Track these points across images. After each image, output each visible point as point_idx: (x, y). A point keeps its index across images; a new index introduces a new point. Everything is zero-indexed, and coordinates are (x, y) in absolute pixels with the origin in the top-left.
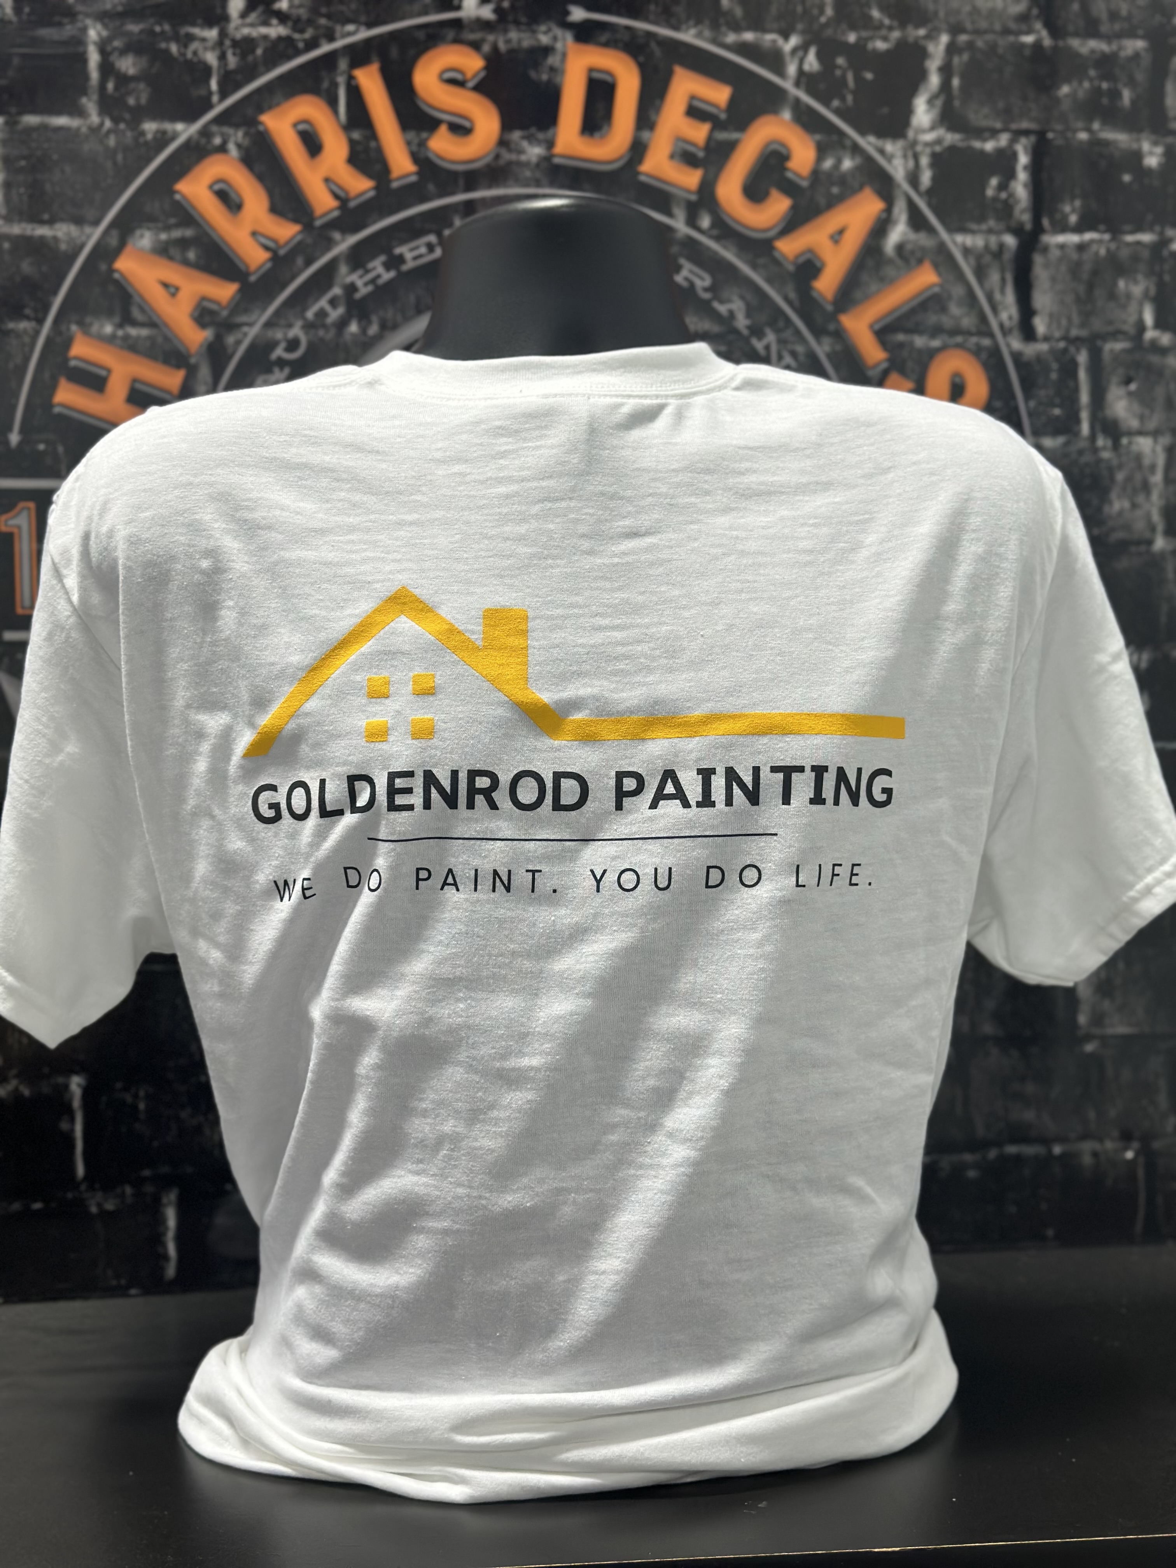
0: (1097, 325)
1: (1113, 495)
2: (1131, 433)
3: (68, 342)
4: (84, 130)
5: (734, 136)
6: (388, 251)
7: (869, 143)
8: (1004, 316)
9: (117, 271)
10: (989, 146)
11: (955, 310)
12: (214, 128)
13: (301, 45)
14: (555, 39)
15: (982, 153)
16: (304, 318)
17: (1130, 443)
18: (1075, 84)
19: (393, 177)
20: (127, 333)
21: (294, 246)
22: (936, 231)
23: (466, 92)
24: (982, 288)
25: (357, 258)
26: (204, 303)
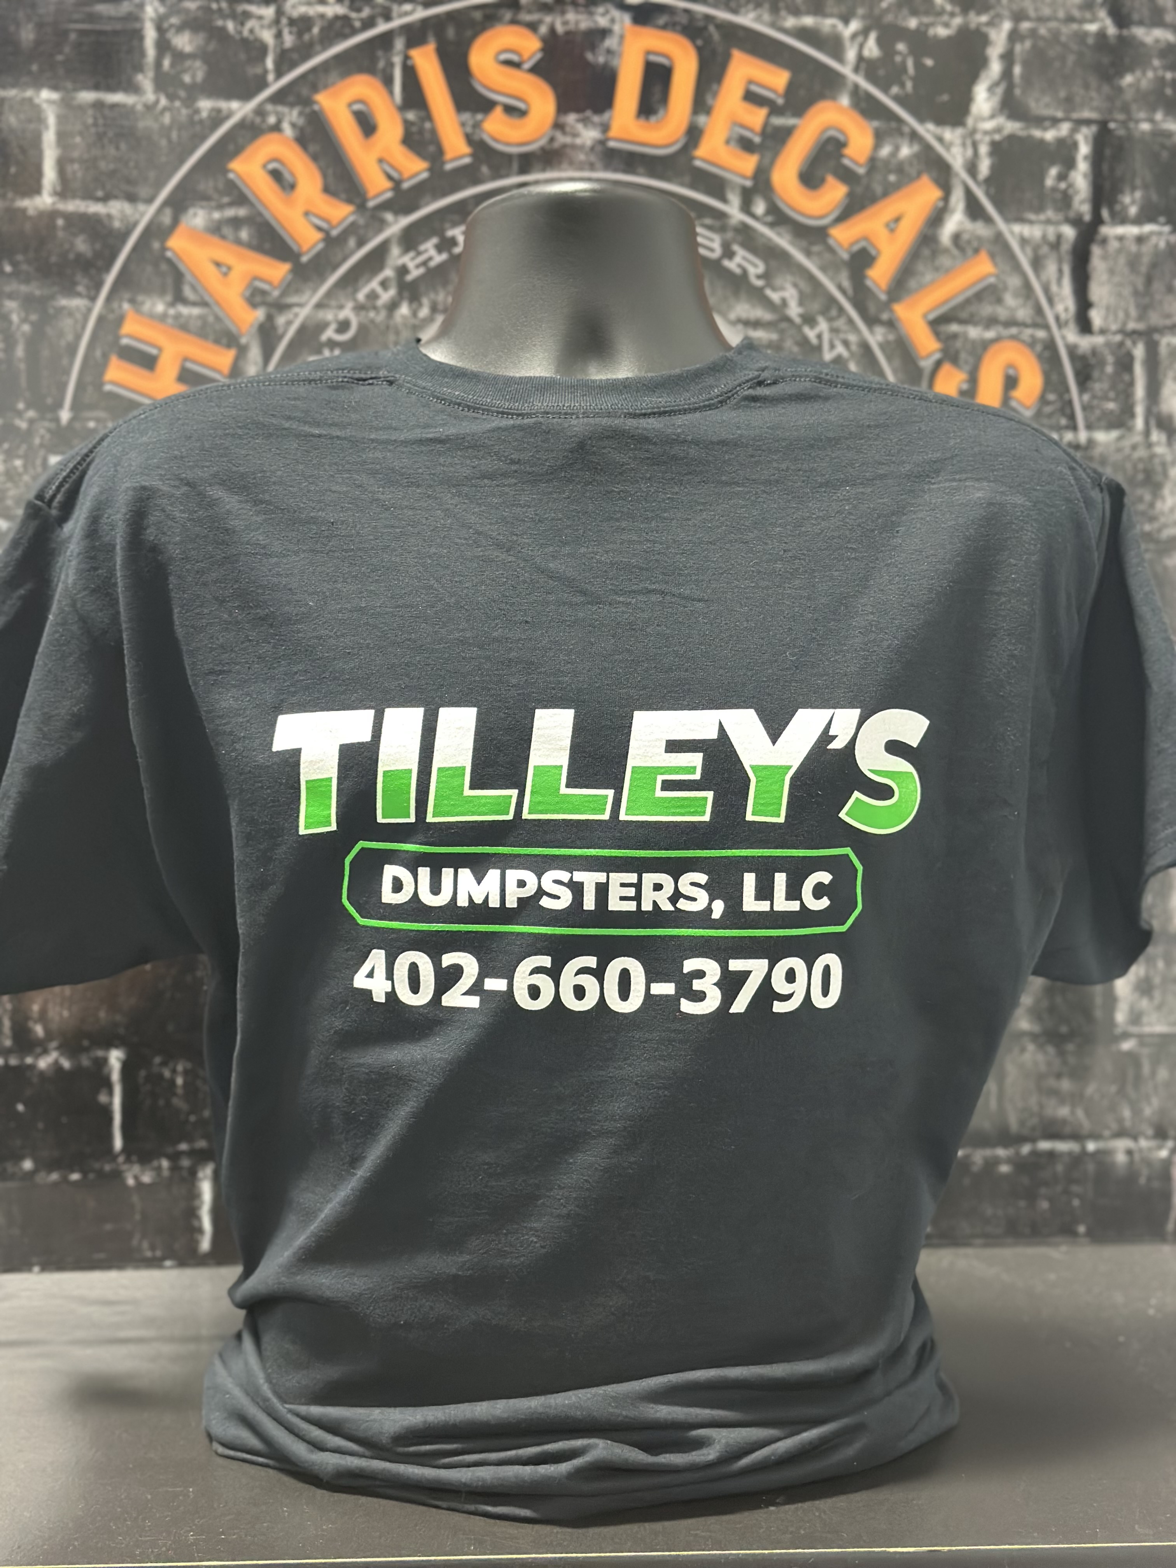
0: (1155, 319)
1: (1166, 491)
3: (120, 320)
4: (139, 107)
5: (791, 121)
6: (441, 233)
7: (928, 131)
8: (1060, 308)
9: (169, 249)
10: (1050, 135)
11: (1010, 300)
12: (269, 107)
13: (357, 24)
14: (613, 21)
15: (1042, 142)
16: (355, 300)
18: (1138, 73)
19: (447, 159)
20: (178, 311)
21: (346, 227)
22: (993, 221)
23: (522, 74)
24: (1038, 279)
25: (410, 240)
26: (256, 283)
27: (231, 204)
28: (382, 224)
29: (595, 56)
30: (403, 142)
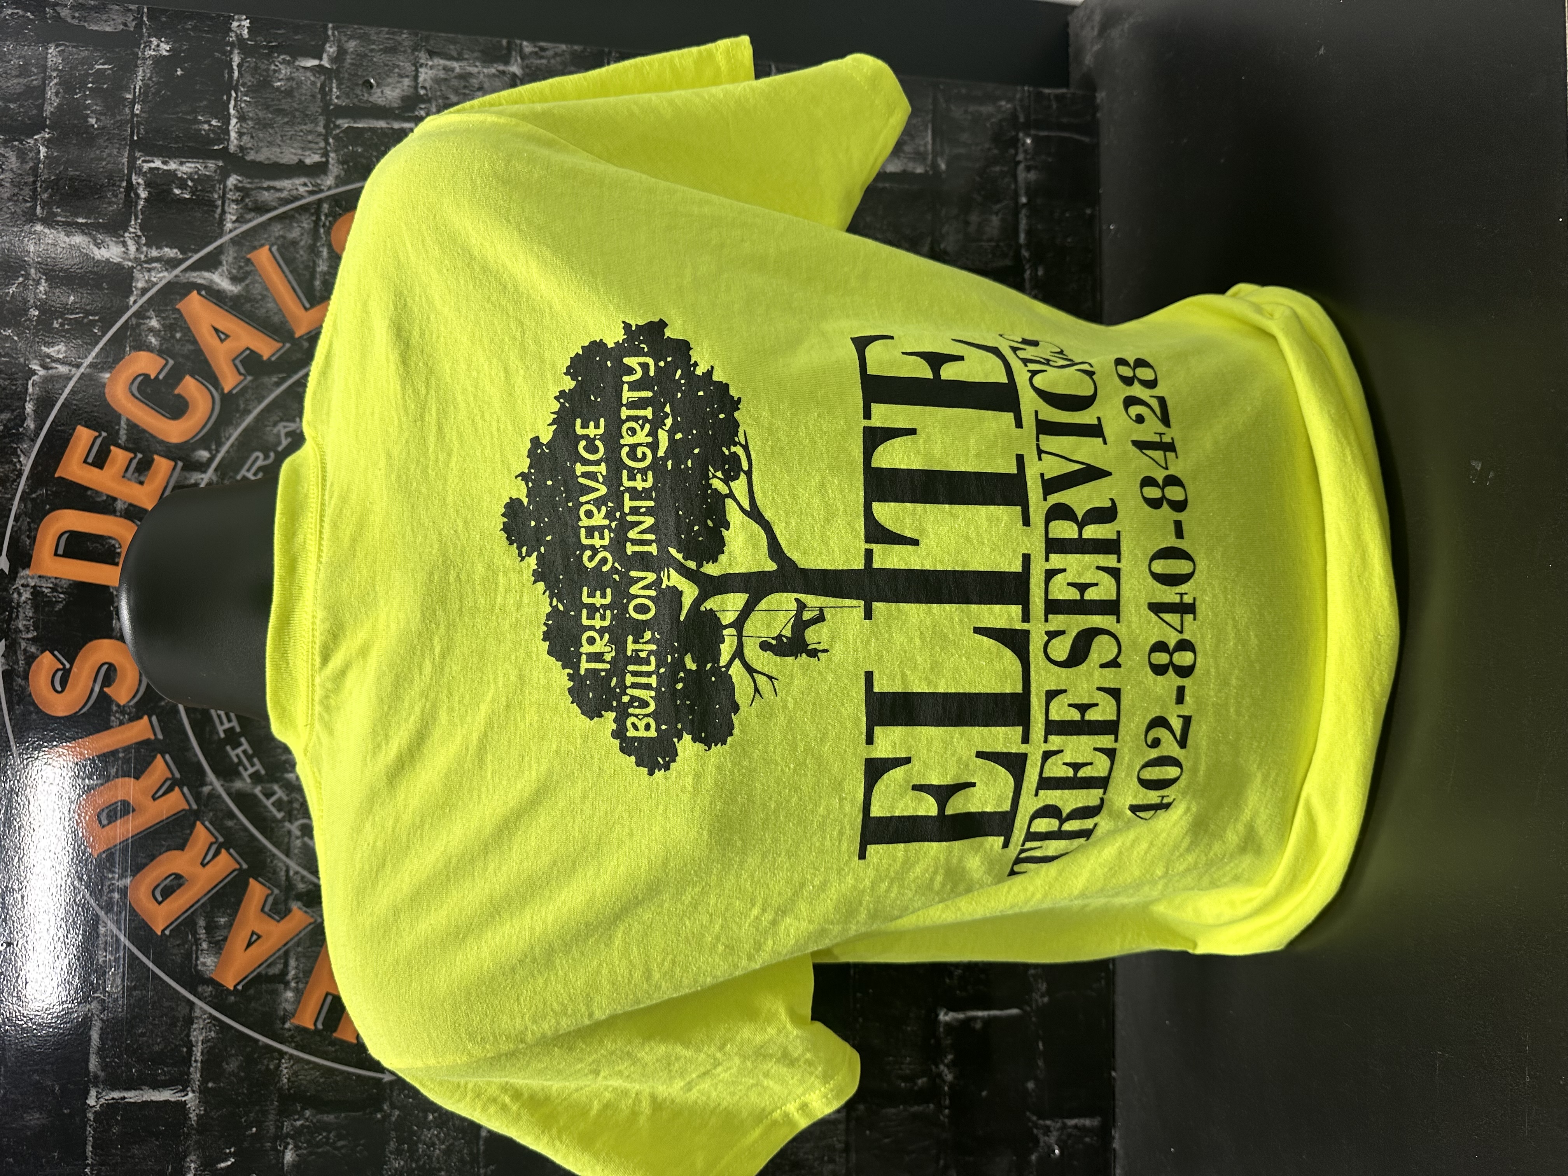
0: (315, 108)
3: (303, 1030)
5: (123, 424)
6: (222, 743)
7: (135, 302)
9: (235, 987)
11: (295, 234)
12: (105, 898)
14: (26, 586)
15: (148, 200)
16: (282, 820)
18: (88, 112)
19: (153, 737)
20: (293, 979)
21: (215, 829)
22: (221, 246)
23: (74, 669)
24: (275, 208)
25: (228, 772)
26: (267, 909)
27: (195, 933)
28: (213, 796)
29: (59, 602)
30: (137, 778)
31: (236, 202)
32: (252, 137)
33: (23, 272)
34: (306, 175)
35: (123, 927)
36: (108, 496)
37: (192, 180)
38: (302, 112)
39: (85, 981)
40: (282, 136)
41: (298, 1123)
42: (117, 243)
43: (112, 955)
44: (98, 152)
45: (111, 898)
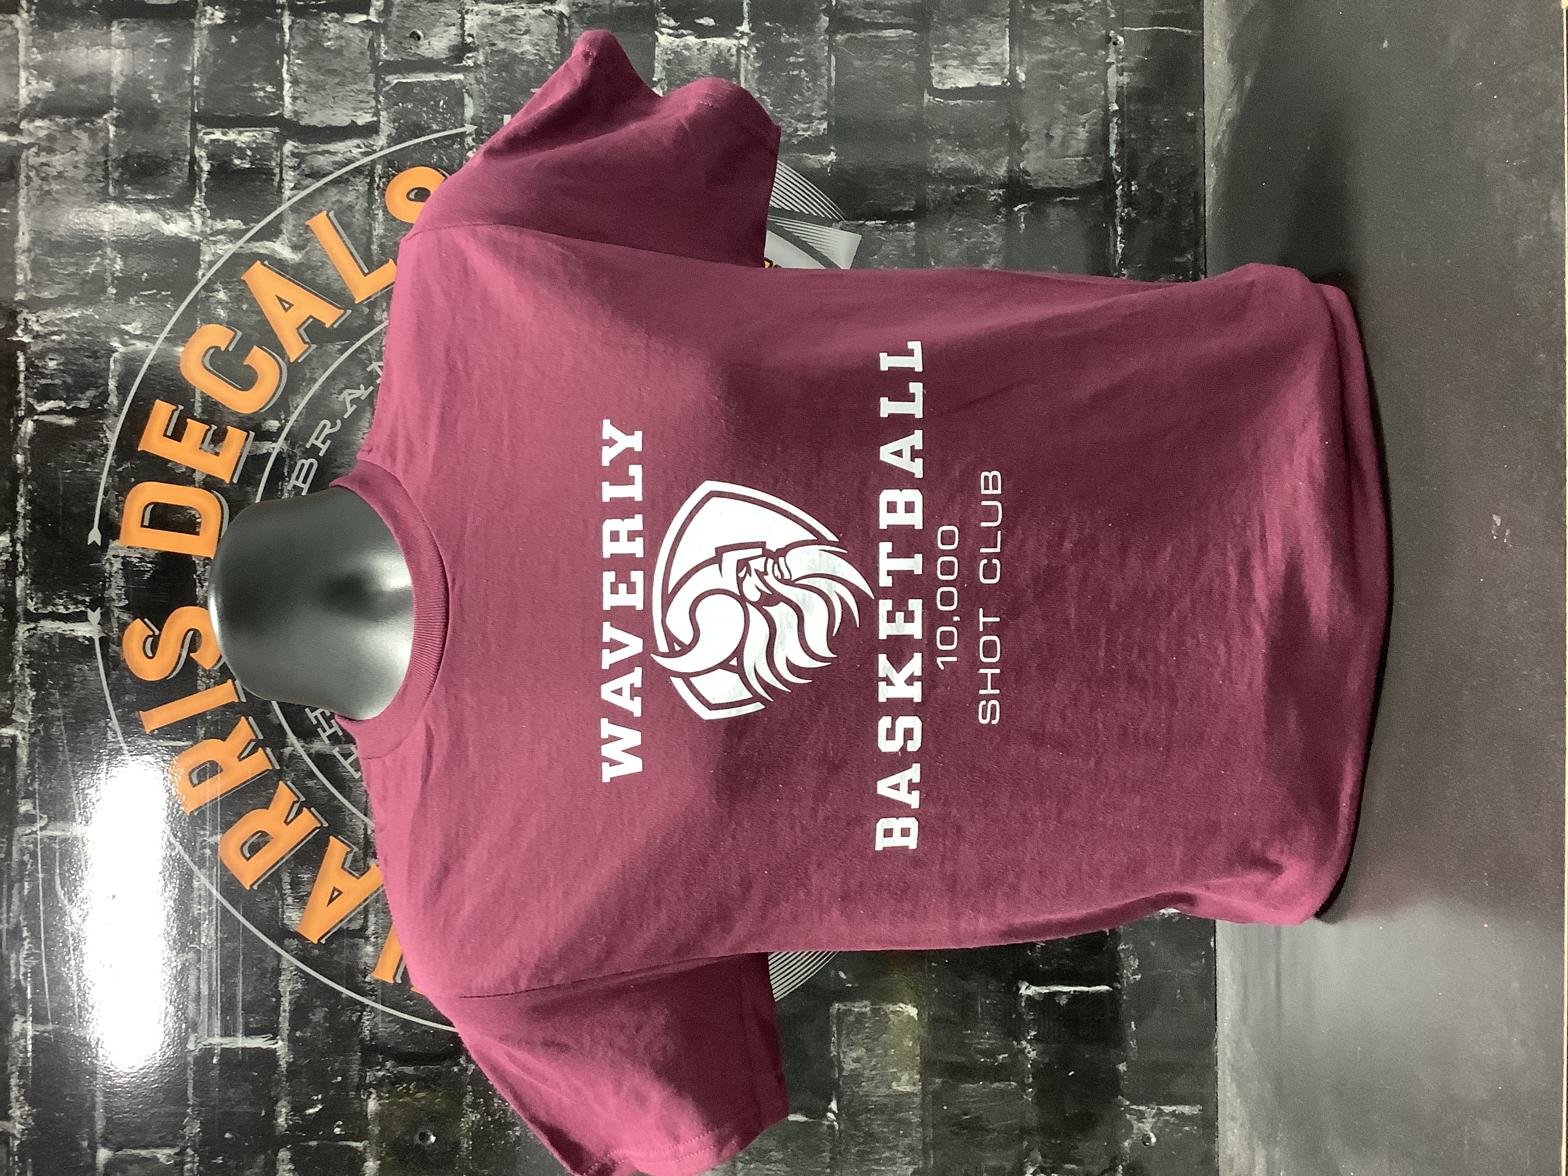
0: (365, 66)
1: (517, 51)
2: (463, 35)
3: (383, 984)
5: (198, 397)
7: (203, 275)
8: (356, 152)
9: (319, 940)
10: (206, 167)
11: (350, 198)
14: (116, 556)
15: (211, 173)
17: (470, 35)
19: (237, 701)
20: (373, 934)
21: (298, 789)
22: (280, 215)
23: (163, 636)
24: (332, 173)
25: (307, 733)
26: (347, 866)
27: (281, 889)
28: (293, 756)
29: (148, 571)
30: (224, 740)
31: (294, 168)
32: (305, 101)
33: (100, 252)
34: (358, 136)
35: (215, 882)
36: (187, 468)
37: (251, 149)
38: (351, 71)
39: (182, 932)
40: (334, 98)
41: (380, 1074)
42: (184, 217)
43: (206, 907)
44: (162, 127)
45: (203, 854)
